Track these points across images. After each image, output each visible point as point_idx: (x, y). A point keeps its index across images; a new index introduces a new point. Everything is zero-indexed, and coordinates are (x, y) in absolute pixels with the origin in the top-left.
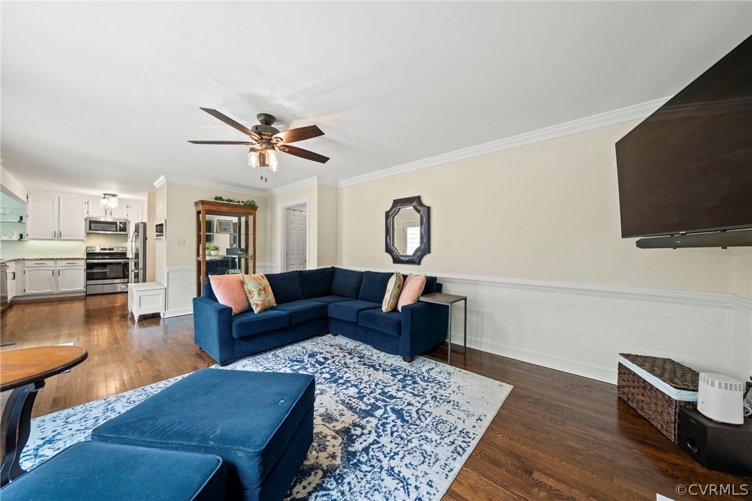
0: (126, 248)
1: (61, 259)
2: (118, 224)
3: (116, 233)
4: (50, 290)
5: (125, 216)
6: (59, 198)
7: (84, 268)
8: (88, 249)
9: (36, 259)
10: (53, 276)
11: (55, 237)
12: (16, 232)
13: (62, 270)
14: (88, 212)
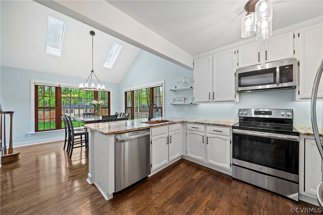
0: (291, 111)
1: (209, 124)
2: (278, 70)
3: (275, 86)
4: (201, 158)
5: (291, 55)
6: (213, 55)
7: (230, 138)
8: (240, 113)
9: (192, 123)
10: (203, 142)
11: (210, 99)
12: (191, 97)
13: (210, 137)
14: (238, 63)
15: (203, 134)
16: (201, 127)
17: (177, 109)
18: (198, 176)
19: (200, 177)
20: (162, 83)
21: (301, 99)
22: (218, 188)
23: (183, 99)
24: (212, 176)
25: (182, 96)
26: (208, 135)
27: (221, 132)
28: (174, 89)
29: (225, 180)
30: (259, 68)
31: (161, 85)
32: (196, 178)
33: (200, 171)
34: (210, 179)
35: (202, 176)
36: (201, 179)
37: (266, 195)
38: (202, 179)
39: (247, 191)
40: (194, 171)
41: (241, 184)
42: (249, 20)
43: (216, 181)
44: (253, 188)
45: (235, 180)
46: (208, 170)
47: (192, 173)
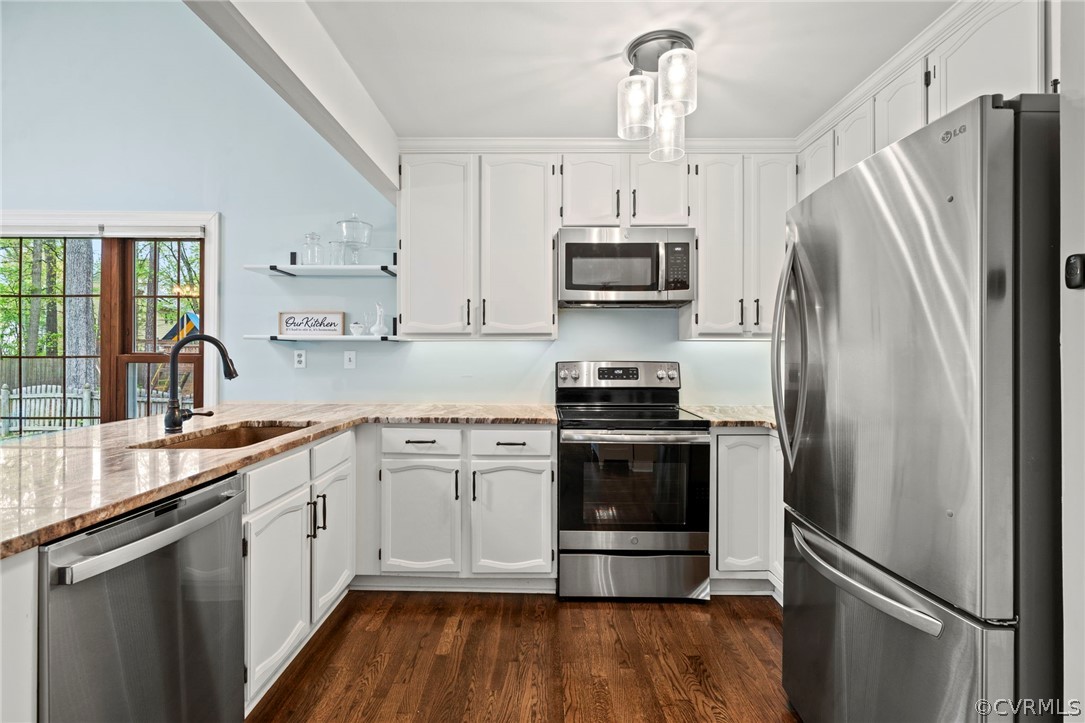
0: (676, 366)
1: (480, 422)
2: (662, 252)
3: (652, 295)
4: (448, 561)
5: (679, 218)
6: (480, 157)
7: (550, 464)
8: (562, 374)
9: (409, 423)
10: (457, 498)
11: (469, 324)
12: (380, 311)
13: (483, 473)
14: (562, 208)
15: (455, 464)
16: (448, 437)
17: (303, 365)
18: (455, 637)
19: (465, 639)
20: (202, 224)
21: (702, 335)
22: (535, 650)
23: (338, 320)
24: (498, 619)
25: (329, 302)
26: (476, 464)
27: (524, 444)
28: (284, 264)
29: (543, 613)
30: (616, 237)
31: (199, 235)
32: (449, 647)
33: (450, 616)
34: (497, 633)
35: (466, 630)
36: (468, 642)
37: (651, 615)
38: (472, 642)
39: (608, 622)
40: (428, 629)
41: (587, 608)
42: (636, 87)
43: (521, 629)
44: (619, 608)
45: (568, 604)
46: (478, 602)
47: (426, 636)
